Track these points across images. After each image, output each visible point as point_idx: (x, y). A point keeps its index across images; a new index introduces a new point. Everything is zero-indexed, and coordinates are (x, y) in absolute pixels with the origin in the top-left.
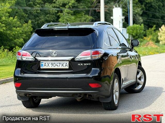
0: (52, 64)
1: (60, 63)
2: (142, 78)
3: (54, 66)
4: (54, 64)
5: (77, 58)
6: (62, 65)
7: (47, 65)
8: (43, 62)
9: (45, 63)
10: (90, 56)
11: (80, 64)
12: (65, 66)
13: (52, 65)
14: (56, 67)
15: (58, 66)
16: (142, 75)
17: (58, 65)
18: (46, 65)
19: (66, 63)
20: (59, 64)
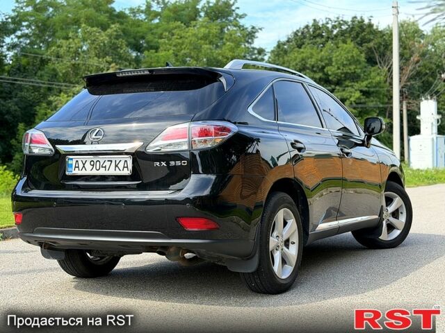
0: (92, 163)
1: (111, 161)
2: (402, 213)
3: (98, 168)
4: (98, 163)
5: (151, 145)
6: (116, 166)
7: (81, 166)
8: (72, 159)
9: (77, 161)
10: (187, 140)
11: (160, 164)
12: (121, 169)
13: (93, 165)
14: (102, 172)
15: (107, 168)
16: (401, 206)
17: (105, 167)
18: (78, 167)
19: (126, 159)
20: (107, 164)
